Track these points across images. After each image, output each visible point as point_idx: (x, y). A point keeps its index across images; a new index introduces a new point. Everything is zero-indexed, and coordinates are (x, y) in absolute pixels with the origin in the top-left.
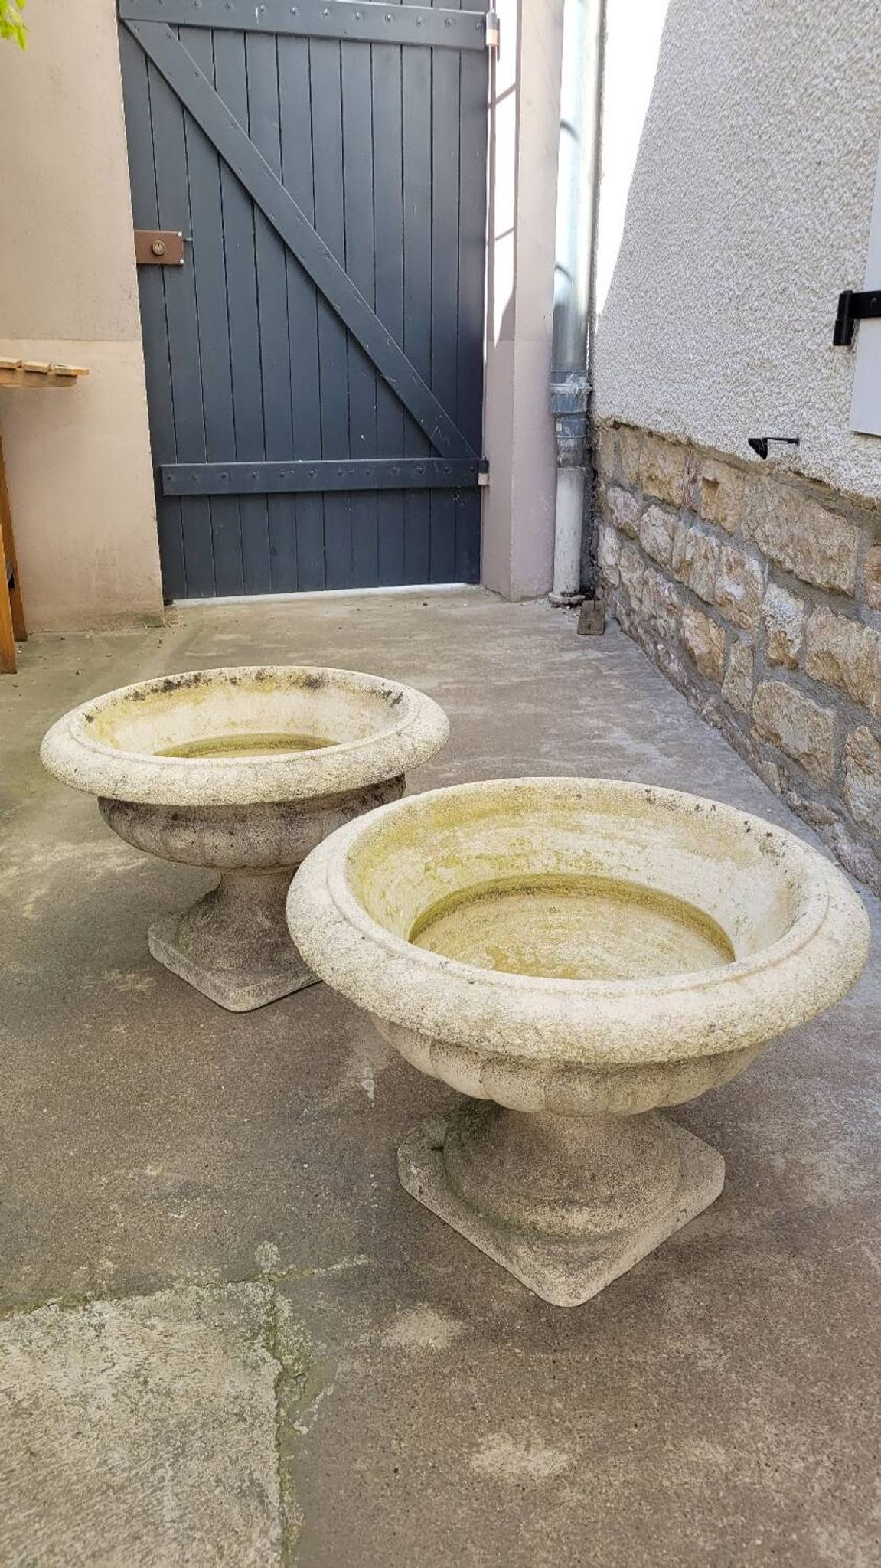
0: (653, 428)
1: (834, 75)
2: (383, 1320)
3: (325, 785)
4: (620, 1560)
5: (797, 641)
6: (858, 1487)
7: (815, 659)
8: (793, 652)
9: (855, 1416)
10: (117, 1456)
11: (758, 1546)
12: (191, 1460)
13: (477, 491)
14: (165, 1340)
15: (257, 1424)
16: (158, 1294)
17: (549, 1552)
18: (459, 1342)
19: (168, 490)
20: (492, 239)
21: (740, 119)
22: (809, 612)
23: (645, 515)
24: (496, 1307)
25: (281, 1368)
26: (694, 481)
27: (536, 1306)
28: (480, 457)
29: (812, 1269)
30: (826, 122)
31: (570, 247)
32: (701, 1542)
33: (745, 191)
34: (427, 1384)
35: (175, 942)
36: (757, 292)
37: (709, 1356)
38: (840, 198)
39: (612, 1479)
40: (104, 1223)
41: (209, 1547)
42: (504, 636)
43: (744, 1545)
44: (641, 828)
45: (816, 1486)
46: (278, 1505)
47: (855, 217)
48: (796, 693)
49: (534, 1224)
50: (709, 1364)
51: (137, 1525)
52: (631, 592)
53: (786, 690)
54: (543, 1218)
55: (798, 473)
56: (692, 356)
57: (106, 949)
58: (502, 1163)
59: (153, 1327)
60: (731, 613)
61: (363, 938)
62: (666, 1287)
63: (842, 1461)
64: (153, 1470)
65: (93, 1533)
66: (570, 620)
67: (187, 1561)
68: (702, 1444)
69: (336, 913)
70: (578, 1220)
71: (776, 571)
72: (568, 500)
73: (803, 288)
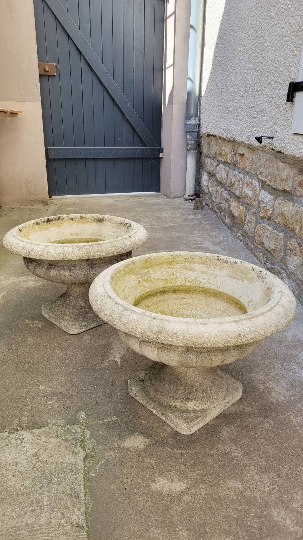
0: (221, 136)
2: (122, 438)
3: (104, 254)
4: (204, 520)
5: (271, 210)
6: (288, 497)
7: (277, 215)
8: (269, 213)
9: (287, 473)
10: (28, 483)
11: (253, 516)
12: (54, 484)
13: (159, 159)
14: (45, 444)
15: (77, 473)
16: (43, 429)
17: (179, 517)
18: (149, 446)
19: (50, 156)
20: (166, 68)
22: (275, 199)
23: (218, 167)
24: (162, 434)
25: (86, 454)
26: (235, 154)
27: (176, 434)
28: (160, 147)
29: (272, 423)
31: (193, 72)
32: (232, 514)
34: (137, 460)
35: (51, 310)
36: (259, 85)
37: (236, 452)
38: (290, 48)
39: (201, 493)
40: (24, 404)
41: (59, 514)
42: (168, 210)
43: (247, 515)
44: (215, 270)
45: (273, 496)
46: (84, 500)
47: (295, 55)
48: (270, 228)
49: (175, 406)
50: (236, 454)
51: (34, 506)
52: (212, 194)
53: (267, 227)
54: (178, 404)
55: (272, 149)
56: (236, 109)
57: (27, 313)
58: (164, 385)
59: (41, 440)
60: (247, 201)
61: (116, 304)
62: (221, 428)
63: (282, 488)
64: (40, 488)
65: (19, 509)
66: (191, 205)
67: (52, 519)
68: (233, 481)
69: (106, 295)
70: (191, 405)
71: (264, 185)
72: (191, 162)
73: (276, 82)
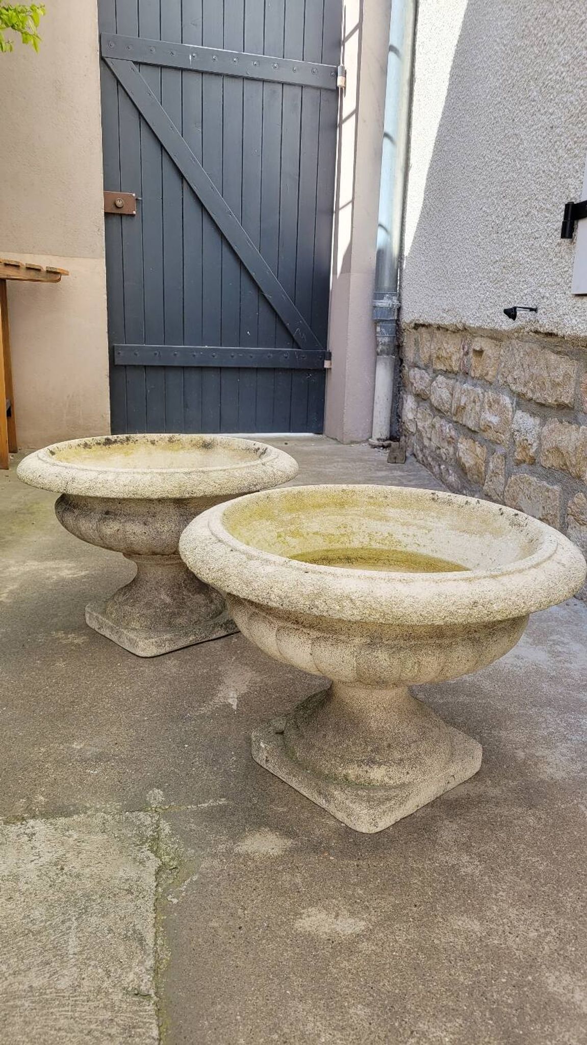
0: (440, 322)
1: (563, 70)
2: (236, 837)
4: (402, 989)
5: (535, 444)
6: (577, 949)
7: (547, 453)
8: (532, 452)
9: (575, 905)
10: (37, 913)
11: (503, 983)
12: (91, 916)
13: (324, 372)
14: (78, 844)
15: (141, 896)
16: (75, 817)
17: (350, 981)
18: (291, 851)
19: (118, 361)
20: (338, 209)
21: (500, 112)
22: (542, 425)
23: (434, 382)
24: (317, 832)
25: (160, 863)
26: (467, 353)
27: (346, 832)
28: (326, 349)
29: (543, 816)
30: (557, 100)
31: (388, 213)
32: (461, 979)
33: (503, 157)
34: (266, 876)
35: (104, 613)
36: (510, 219)
37: (470, 867)
38: (566, 146)
39: (397, 937)
40: (40, 774)
41: (100, 971)
42: (338, 462)
43: (493, 982)
44: (428, 518)
45: (546, 947)
46: (152, 946)
47: (575, 156)
48: (534, 479)
49: (346, 777)
50: (469, 870)
51: (49, 956)
52: (424, 434)
53: (527, 479)
54: (352, 772)
55: (536, 332)
56: (467, 271)
57: (55, 620)
58: (325, 736)
59: (70, 836)
60: (490, 435)
61: (232, 550)
62: (439, 824)
63: (565, 932)
64: (63, 922)
65: (16, 960)
66: (383, 455)
67: (83, 979)
68: (463, 919)
69: (214, 538)
70: (377, 774)
71: (521, 401)
72: (383, 376)
73: (541, 210)
